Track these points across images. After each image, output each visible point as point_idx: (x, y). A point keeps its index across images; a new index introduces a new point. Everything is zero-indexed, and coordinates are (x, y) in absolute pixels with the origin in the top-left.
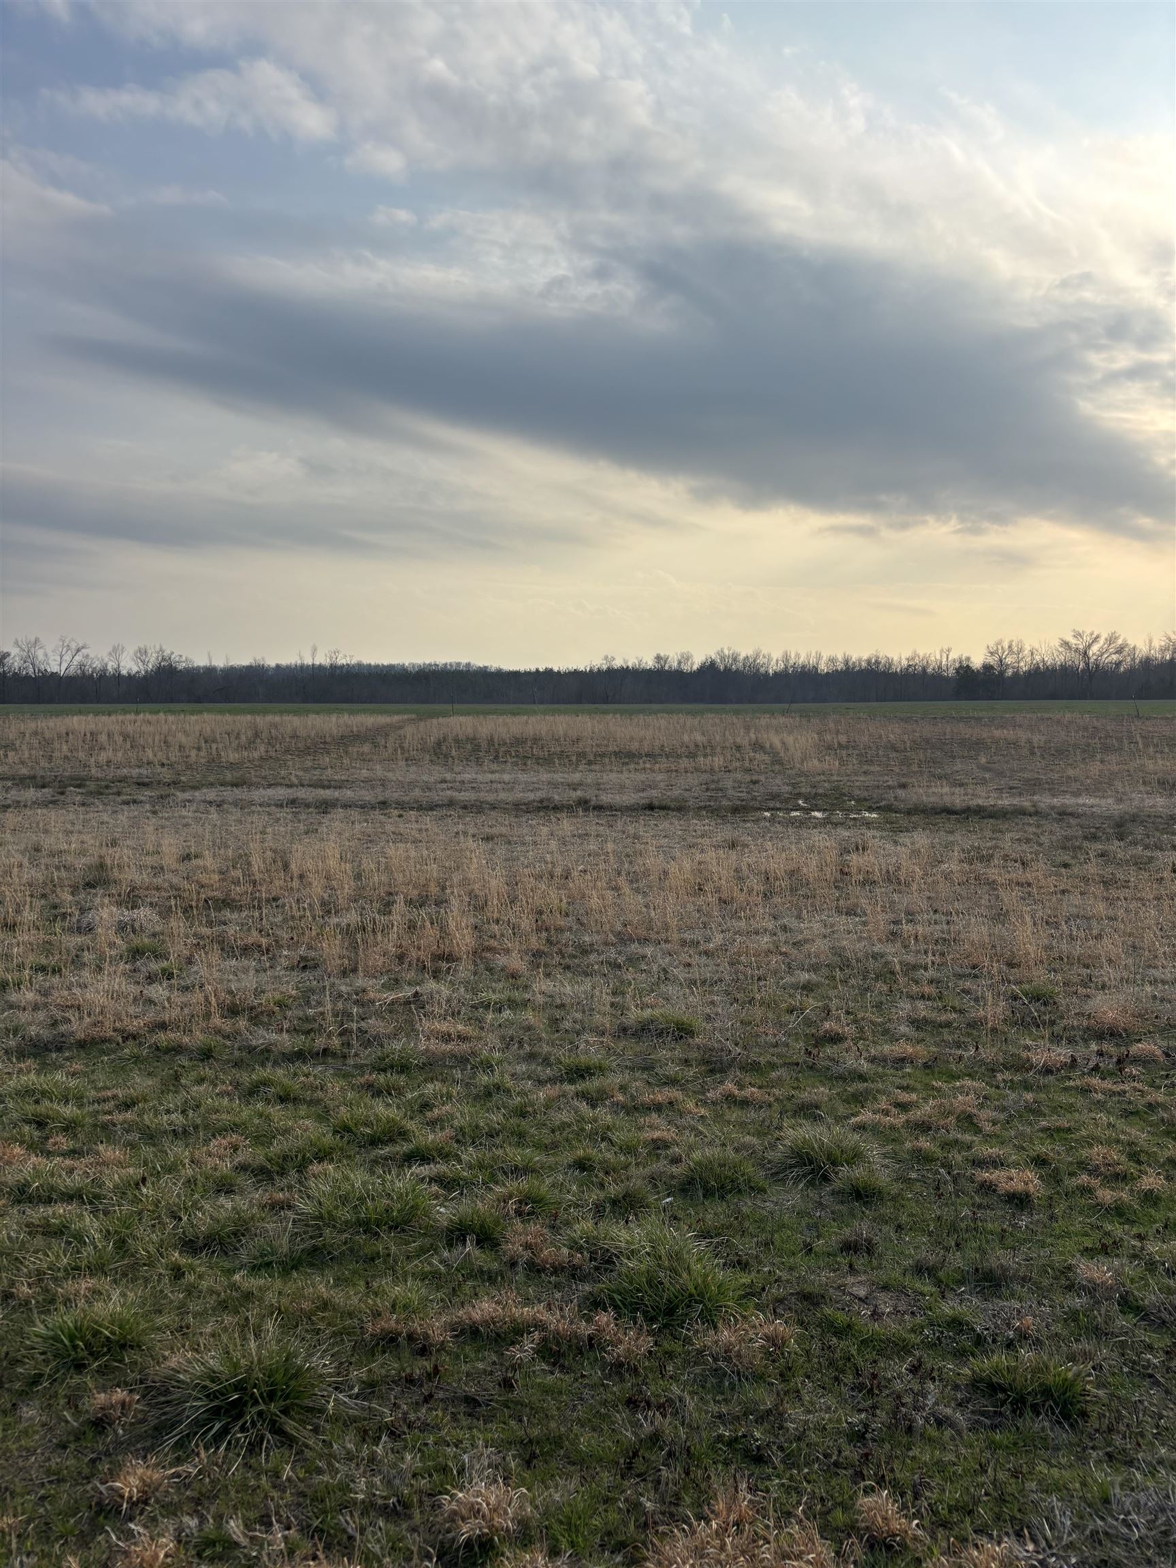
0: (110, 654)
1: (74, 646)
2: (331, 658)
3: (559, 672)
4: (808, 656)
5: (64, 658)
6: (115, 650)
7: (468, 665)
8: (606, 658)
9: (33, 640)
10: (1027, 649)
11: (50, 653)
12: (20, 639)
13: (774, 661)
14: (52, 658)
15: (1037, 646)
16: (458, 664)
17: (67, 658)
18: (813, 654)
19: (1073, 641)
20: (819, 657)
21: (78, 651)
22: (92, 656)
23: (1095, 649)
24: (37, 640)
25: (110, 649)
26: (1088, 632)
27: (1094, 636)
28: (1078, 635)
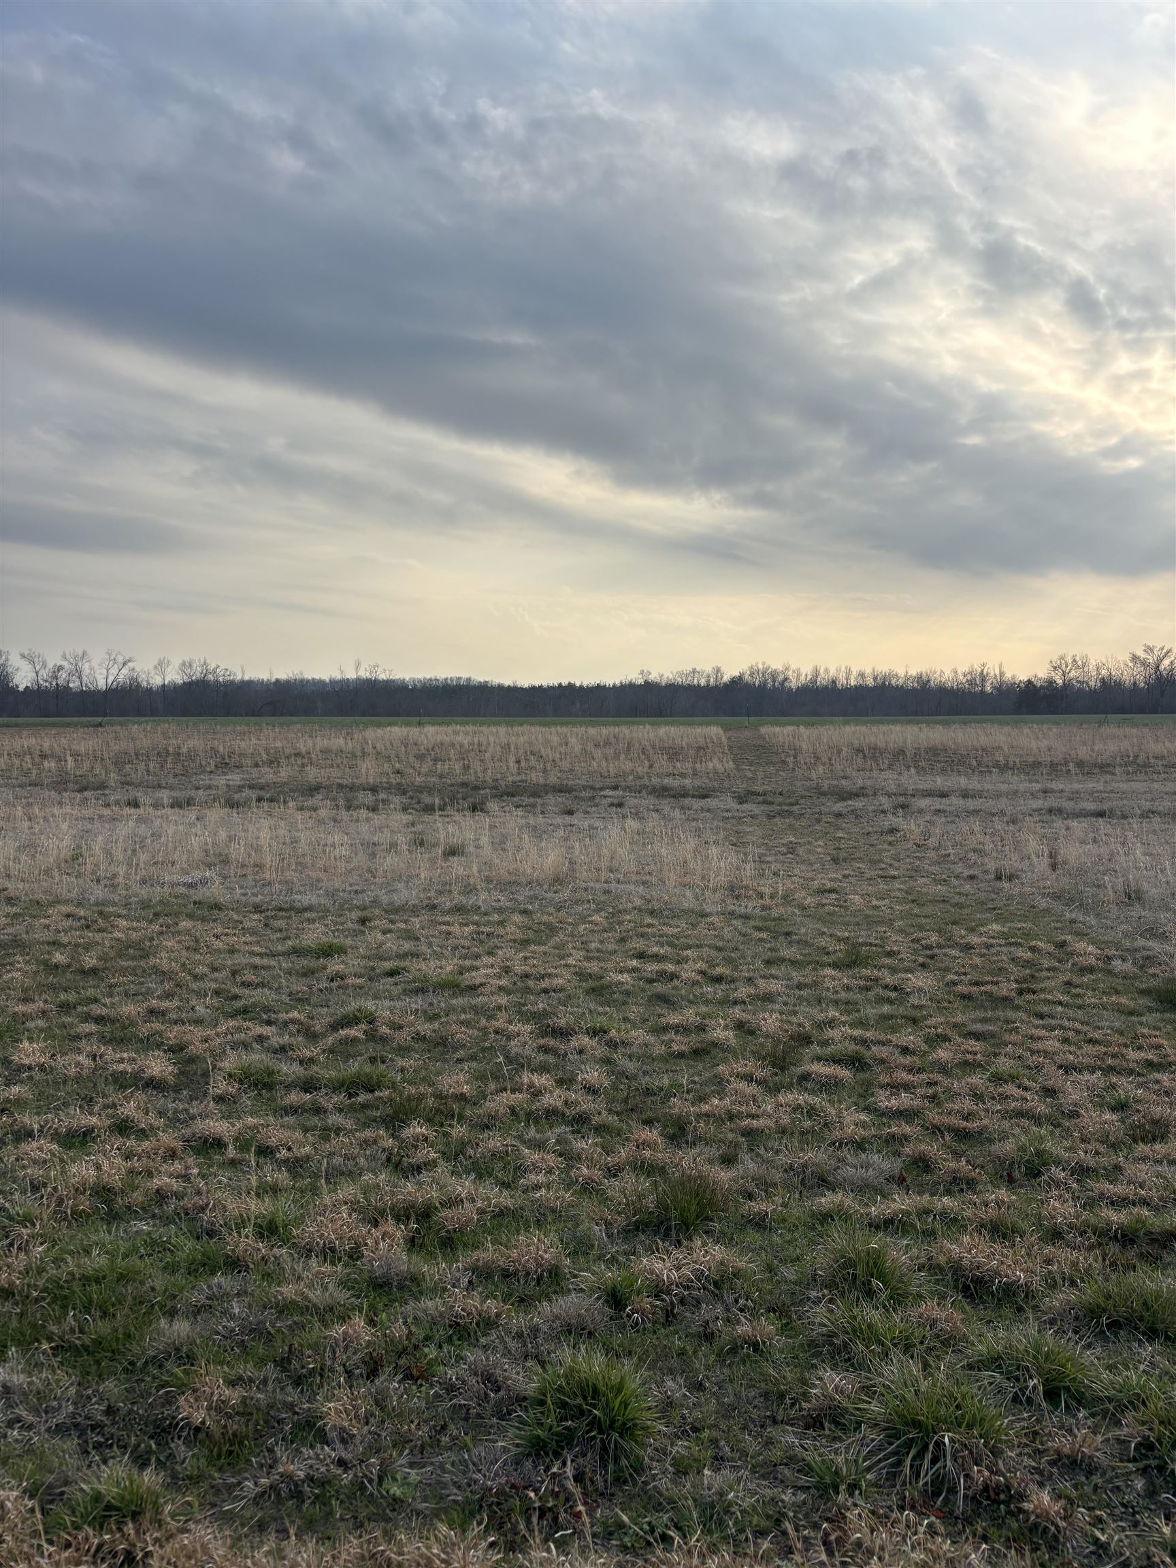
0: (156, 667)
1: (120, 659)
2: (371, 672)
3: (581, 687)
4: (838, 670)
5: (110, 671)
6: (161, 663)
7: (469, 679)
8: (642, 672)
9: (80, 654)
10: (1093, 663)
11: (97, 667)
12: (67, 653)
13: (803, 676)
14: (98, 671)
15: (1104, 661)
16: (459, 679)
17: (114, 671)
18: (843, 669)
19: (1142, 655)
20: (849, 673)
21: (124, 664)
22: (138, 669)
23: (1166, 662)
24: (84, 653)
25: (156, 663)
26: (1159, 646)
27: (1165, 651)
28: (1149, 649)
